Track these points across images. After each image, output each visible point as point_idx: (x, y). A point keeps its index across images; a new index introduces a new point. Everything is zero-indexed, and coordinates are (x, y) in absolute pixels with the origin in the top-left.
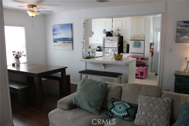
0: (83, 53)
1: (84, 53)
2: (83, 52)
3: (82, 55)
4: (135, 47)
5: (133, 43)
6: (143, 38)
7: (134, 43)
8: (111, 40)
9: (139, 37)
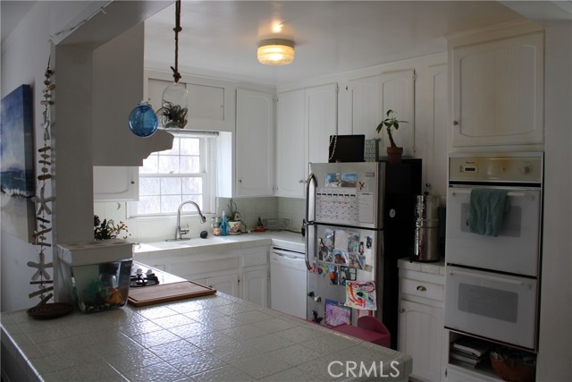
0: (41, 272)
1: (50, 271)
2: (41, 267)
3: (36, 288)
4: (474, 229)
5: (464, 205)
6: (527, 170)
7: (468, 200)
8: (345, 185)
9: (504, 163)
